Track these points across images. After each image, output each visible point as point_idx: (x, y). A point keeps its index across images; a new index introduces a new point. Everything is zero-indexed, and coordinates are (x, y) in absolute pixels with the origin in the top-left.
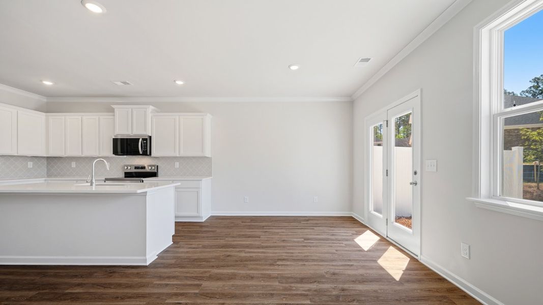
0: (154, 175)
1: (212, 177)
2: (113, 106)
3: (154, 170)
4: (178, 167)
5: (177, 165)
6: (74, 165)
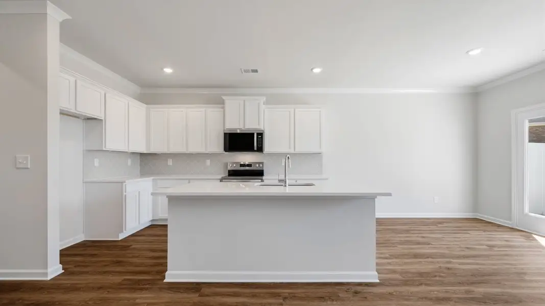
2: (224, 98)
3: (261, 167)
6: (170, 162)
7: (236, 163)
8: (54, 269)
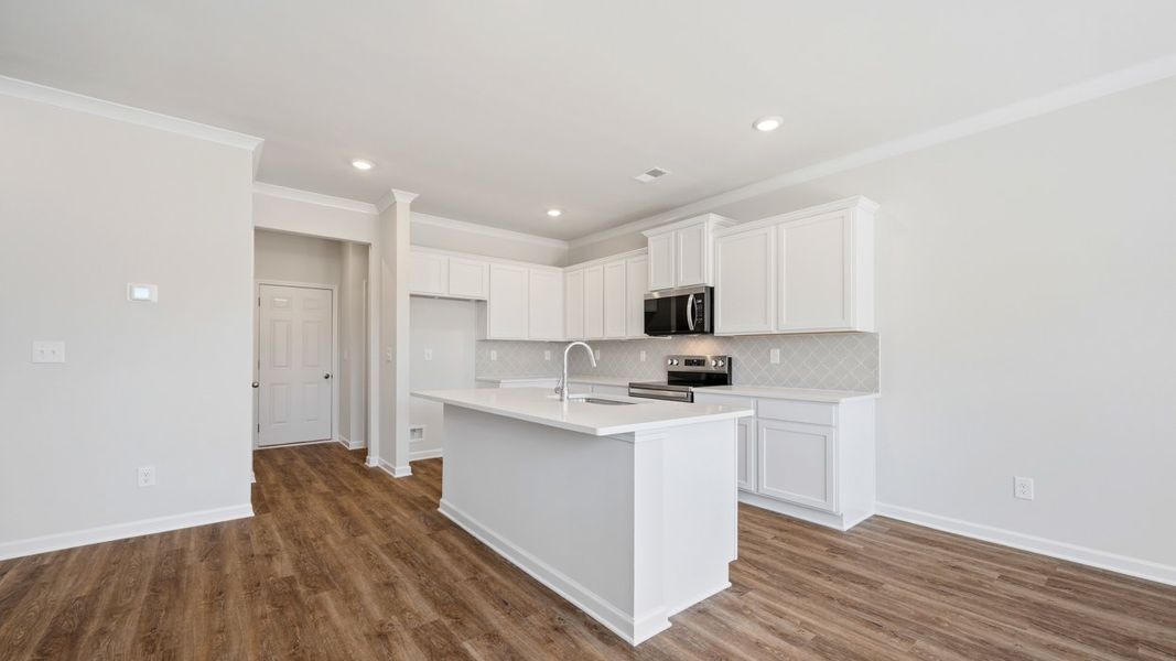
1: (878, 395)
2: (646, 234)
3: (721, 367)
4: (778, 361)
5: (775, 355)
8: (400, 470)
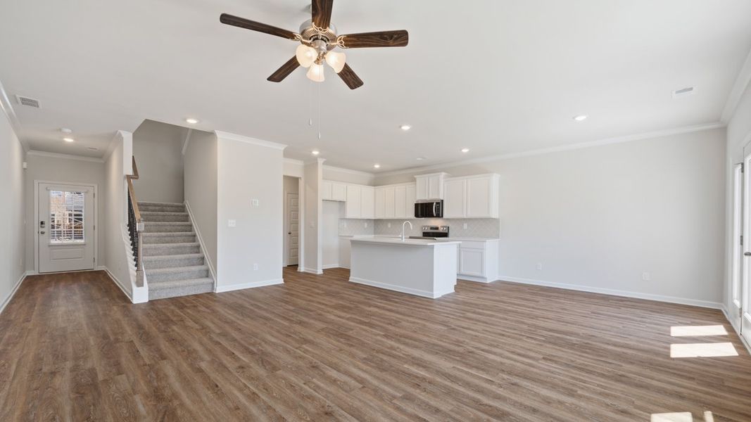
0: (445, 235)
1: (499, 239)
2: (415, 176)
3: (445, 230)
4: (466, 228)
6: (389, 225)
7: (427, 226)
8: (320, 272)
